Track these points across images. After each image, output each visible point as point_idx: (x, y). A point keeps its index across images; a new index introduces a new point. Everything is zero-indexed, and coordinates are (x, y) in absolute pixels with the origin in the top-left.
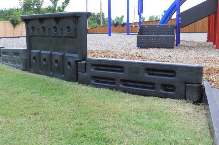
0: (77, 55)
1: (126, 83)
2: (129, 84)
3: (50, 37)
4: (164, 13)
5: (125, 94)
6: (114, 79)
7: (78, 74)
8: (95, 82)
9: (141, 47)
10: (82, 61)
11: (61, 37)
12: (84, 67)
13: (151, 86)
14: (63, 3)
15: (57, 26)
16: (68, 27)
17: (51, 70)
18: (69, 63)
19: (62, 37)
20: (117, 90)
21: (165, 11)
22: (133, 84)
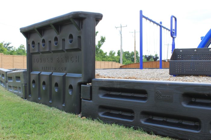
0: (81, 75)
1: (151, 117)
2: (155, 118)
3: (51, 52)
4: (201, 39)
5: (148, 135)
6: (131, 111)
7: (82, 102)
8: (104, 114)
9: (175, 75)
10: (88, 84)
11: (62, 51)
12: (89, 92)
13: (192, 124)
14: (99, 42)
15: (58, 36)
16: (71, 36)
17: (51, 98)
18: (71, 87)
19: (64, 51)
20: (135, 129)
21: (202, 38)
22: (161, 119)
